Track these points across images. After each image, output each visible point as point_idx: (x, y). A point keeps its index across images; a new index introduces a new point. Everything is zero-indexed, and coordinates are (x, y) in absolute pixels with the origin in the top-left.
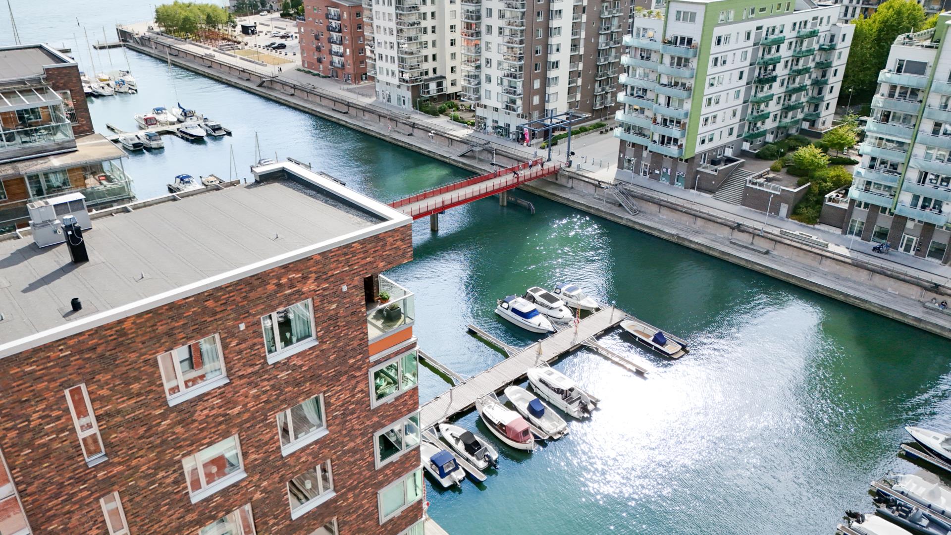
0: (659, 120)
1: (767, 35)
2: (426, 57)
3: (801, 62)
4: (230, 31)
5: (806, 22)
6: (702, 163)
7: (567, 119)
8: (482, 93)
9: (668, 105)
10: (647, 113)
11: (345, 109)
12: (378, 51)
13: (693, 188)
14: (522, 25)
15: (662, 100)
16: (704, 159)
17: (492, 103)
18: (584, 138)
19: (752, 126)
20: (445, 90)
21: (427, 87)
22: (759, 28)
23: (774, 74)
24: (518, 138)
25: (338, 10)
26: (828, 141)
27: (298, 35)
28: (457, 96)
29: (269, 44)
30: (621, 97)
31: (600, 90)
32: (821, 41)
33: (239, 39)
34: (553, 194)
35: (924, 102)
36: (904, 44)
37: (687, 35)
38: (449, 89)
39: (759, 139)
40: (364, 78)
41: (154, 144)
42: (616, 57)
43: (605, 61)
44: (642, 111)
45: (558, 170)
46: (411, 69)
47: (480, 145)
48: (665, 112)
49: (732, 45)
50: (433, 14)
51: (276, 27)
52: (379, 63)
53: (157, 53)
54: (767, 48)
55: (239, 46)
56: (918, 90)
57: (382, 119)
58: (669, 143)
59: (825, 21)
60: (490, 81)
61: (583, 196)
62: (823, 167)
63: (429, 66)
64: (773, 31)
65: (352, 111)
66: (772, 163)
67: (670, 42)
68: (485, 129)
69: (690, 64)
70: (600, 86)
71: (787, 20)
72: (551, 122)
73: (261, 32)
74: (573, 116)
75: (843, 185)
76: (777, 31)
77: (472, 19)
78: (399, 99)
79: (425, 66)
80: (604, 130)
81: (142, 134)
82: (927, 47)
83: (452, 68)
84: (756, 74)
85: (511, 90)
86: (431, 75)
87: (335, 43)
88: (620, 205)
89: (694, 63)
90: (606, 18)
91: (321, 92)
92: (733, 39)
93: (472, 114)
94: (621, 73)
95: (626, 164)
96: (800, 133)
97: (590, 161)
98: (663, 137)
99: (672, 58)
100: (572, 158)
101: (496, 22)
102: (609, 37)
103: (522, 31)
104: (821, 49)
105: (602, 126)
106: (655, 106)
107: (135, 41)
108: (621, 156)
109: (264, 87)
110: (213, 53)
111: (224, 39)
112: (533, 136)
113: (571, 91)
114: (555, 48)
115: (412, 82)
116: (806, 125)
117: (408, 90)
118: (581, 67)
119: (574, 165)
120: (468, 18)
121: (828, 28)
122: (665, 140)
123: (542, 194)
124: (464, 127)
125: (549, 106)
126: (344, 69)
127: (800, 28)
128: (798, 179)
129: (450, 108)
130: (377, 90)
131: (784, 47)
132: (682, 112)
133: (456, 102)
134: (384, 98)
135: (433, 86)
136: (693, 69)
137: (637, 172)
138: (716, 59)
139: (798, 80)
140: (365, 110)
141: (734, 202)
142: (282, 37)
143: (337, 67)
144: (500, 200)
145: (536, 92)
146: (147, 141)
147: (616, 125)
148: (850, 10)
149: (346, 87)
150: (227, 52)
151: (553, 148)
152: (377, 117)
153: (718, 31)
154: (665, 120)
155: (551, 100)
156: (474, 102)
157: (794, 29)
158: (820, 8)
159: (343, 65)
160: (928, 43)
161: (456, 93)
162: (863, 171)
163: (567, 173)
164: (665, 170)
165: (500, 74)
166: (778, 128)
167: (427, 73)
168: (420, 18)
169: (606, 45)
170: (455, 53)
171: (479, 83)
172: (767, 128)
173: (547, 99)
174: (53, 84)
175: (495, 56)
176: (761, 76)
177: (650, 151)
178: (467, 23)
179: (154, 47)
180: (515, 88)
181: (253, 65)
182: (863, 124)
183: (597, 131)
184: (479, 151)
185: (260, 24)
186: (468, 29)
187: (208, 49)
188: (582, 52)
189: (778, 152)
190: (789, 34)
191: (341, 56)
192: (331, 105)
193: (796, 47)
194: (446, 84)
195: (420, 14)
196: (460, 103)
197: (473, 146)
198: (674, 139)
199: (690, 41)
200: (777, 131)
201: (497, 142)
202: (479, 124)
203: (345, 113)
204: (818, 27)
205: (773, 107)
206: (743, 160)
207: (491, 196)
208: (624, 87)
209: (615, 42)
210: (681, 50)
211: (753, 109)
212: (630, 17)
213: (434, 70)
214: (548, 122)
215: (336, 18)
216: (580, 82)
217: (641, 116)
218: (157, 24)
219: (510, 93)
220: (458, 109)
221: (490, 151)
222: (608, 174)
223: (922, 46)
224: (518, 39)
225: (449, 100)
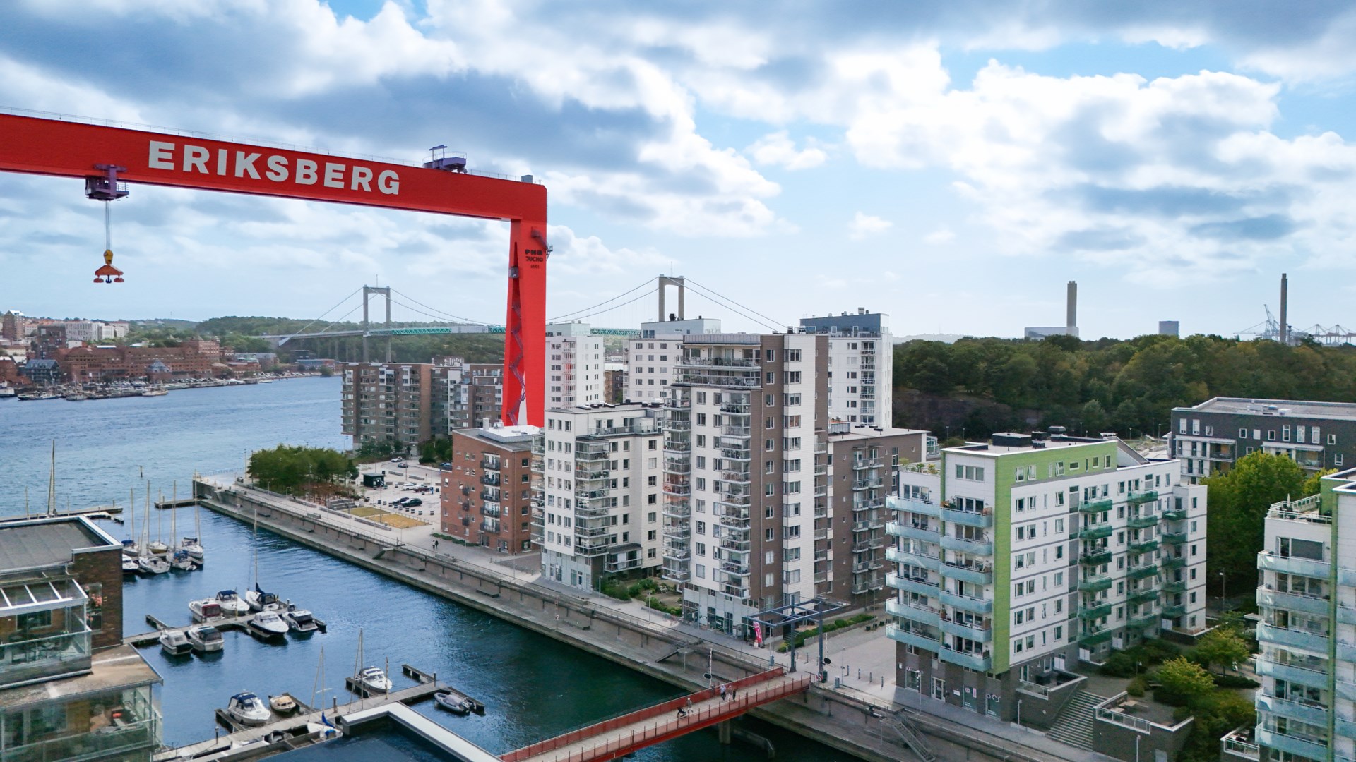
0: (950, 614)
1: (1086, 498)
2: (614, 519)
3: (1142, 535)
4: (347, 482)
5: (1137, 482)
6: (1022, 680)
7: (816, 608)
8: (693, 569)
9: (961, 594)
10: (931, 603)
11: (494, 590)
12: (548, 509)
13: (1015, 720)
14: (746, 478)
15: (951, 585)
16: (1025, 674)
17: (708, 582)
18: (842, 638)
19: (1088, 625)
20: (639, 563)
21: (615, 558)
22: (1074, 489)
23: (1107, 550)
24: (745, 636)
25: (499, 456)
26: (1206, 650)
27: (439, 487)
28: (656, 571)
29: (398, 499)
30: (891, 579)
31: (860, 567)
32: (1164, 507)
33: (360, 494)
34: (802, 726)
35: (1332, 598)
36: (1281, 516)
37: (976, 496)
38: (647, 563)
39: (1102, 644)
40: (526, 547)
41: (209, 646)
42: (879, 522)
43: (864, 527)
44: (924, 600)
45: (807, 687)
46: (592, 535)
47: (690, 645)
48: (957, 602)
49: (1039, 510)
50: (626, 462)
51: (411, 477)
52: (548, 527)
53: (241, 513)
54: (1090, 515)
55: (357, 503)
56: (1320, 581)
57: (547, 605)
58: (969, 648)
59: (1163, 480)
60: (703, 552)
61: (848, 730)
62: (1206, 691)
63: (617, 530)
64: (1094, 493)
65: (505, 594)
66: (1127, 682)
67: (952, 506)
68: (696, 620)
69: (985, 537)
70: (859, 562)
71: (1111, 479)
72: (793, 612)
73: (391, 483)
74: (824, 604)
75: (1246, 721)
76: (1099, 493)
77: (678, 470)
78: (573, 576)
79: (612, 530)
80: (871, 625)
81: (194, 630)
82: (1315, 521)
83: (650, 533)
84: (1081, 550)
85: (732, 566)
86: (620, 542)
87: (490, 499)
88: (906, 746)
89: (990, 536)
90: (860, 471)
91: (464, 566)
92: (1039, 502)
93: (677, 598)
94: (890, 546)
95: (908, 680)
96: (1162, 636)
97: (854, 672)
98: (960, 639)
99: (959, 527)
100: (826, 668)
101: (710, 475)
102: (867, 495)
103: (746, 487)
104: (1165, 517)
105: (868, 619)
106: (943, 594)
107: (216, 498)
108: (901, 666)
109: (383, 559)
110: (320, 513)
111: (338, 494)
112: (767, 632)
113: (819, 568)
114: (792, 509)
115: (593, 552)
116: (1168, 625)
117: (587, 563)
118: (830, 534)
119: (831, 678)
120: (672, 468)
121: (1169, 489)
122: (962, 645)
123: (785, 725)
124: (666, 617)
125: (790, 589)
126: (499, 534)
127: (1130, 489)
128: (1174, 709)
129: (646, 588)
130: (543, 562)
131: (1113, 514)
132: (982, 603)
133: (655, 580)
134: (552, 574)
135: (622, 558)
136: (989, 543)
137: (927, 692)
138: (1021, 530)
139: (1142, 559)
140: (523, 592)
141: (1083, 746)
142: (417, 491)
143: (490, 532)
144: (721, 733)
145: (769, 569)
146: (200, 642)
147: (889, 618)
148: (1196, 465)
149: (499, 559)
150: (338, 512)
151: (799, 651)
152: (539, 603)
153: (1018, 493)
154: (959, 614)
155: (791, 581)
156: (680, 582)
157: (1122, 491)
158: (1153, 463)
159: (498, 528)
160: (1315, 515)
161: (655, 567)
162: (1268, 701)
163: (820, 692)
164: (968, 690)
165: (717, 543)
166: (1128, 628)
167: (614, 540)
168: (608, 467)
169: (864, 506)
170: (654, 513)
171: (688, 555)
172: (1112, 629)
173: (785, 579)
174: (80, 575)
175: (710, 518)
176: (1089, 554)
177: (942, 661)
178: (672, 475)
179: (239, 505)
180: (739, 562)
181: (372, 528)
182: (1252, 624)
183: (860, 626)
184: (688, 655)
185: (390, 473)
186: (672, 482)
187: (313, 506)
188: (830, 514)
189: (1134, 665)
190: (1117, 498)
191: (496, 517)
192: (476, 586)
193: (1129, 514)
194: (642, 555)
195: (608, 463)
196: (660, 582)
197: (679, 646)
198: (976, 643)
199: (980, 504)
200: (1126, 632)
201: (713, 641)
202: (687, 613)
203: (493, 596)
204: (1155, 489)
205: (1114, 598)
206: (1083, 678)
207: (707, 729)
208: (893, 566)
209: (875, 501)
210: (969, 517)
211: (1085, 600)
212: (895, 469)
213: (625, 536)
214: (788, 613)
215: (494, 467)
216: (830, 555)
217: (923, 607)
218: (249, 475)
219: (733, 570)
220: (657, 591)
221: (704, 655)
222: (882, 694)
223: (1309, 520)
224: (741, 496)
225: (645, 577)
